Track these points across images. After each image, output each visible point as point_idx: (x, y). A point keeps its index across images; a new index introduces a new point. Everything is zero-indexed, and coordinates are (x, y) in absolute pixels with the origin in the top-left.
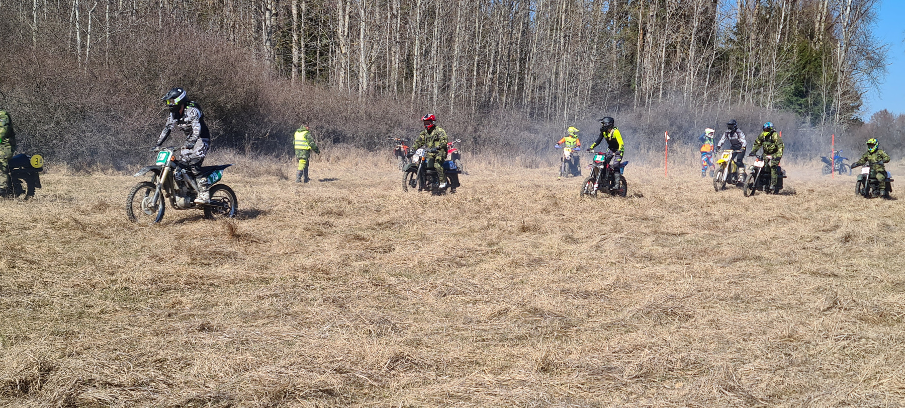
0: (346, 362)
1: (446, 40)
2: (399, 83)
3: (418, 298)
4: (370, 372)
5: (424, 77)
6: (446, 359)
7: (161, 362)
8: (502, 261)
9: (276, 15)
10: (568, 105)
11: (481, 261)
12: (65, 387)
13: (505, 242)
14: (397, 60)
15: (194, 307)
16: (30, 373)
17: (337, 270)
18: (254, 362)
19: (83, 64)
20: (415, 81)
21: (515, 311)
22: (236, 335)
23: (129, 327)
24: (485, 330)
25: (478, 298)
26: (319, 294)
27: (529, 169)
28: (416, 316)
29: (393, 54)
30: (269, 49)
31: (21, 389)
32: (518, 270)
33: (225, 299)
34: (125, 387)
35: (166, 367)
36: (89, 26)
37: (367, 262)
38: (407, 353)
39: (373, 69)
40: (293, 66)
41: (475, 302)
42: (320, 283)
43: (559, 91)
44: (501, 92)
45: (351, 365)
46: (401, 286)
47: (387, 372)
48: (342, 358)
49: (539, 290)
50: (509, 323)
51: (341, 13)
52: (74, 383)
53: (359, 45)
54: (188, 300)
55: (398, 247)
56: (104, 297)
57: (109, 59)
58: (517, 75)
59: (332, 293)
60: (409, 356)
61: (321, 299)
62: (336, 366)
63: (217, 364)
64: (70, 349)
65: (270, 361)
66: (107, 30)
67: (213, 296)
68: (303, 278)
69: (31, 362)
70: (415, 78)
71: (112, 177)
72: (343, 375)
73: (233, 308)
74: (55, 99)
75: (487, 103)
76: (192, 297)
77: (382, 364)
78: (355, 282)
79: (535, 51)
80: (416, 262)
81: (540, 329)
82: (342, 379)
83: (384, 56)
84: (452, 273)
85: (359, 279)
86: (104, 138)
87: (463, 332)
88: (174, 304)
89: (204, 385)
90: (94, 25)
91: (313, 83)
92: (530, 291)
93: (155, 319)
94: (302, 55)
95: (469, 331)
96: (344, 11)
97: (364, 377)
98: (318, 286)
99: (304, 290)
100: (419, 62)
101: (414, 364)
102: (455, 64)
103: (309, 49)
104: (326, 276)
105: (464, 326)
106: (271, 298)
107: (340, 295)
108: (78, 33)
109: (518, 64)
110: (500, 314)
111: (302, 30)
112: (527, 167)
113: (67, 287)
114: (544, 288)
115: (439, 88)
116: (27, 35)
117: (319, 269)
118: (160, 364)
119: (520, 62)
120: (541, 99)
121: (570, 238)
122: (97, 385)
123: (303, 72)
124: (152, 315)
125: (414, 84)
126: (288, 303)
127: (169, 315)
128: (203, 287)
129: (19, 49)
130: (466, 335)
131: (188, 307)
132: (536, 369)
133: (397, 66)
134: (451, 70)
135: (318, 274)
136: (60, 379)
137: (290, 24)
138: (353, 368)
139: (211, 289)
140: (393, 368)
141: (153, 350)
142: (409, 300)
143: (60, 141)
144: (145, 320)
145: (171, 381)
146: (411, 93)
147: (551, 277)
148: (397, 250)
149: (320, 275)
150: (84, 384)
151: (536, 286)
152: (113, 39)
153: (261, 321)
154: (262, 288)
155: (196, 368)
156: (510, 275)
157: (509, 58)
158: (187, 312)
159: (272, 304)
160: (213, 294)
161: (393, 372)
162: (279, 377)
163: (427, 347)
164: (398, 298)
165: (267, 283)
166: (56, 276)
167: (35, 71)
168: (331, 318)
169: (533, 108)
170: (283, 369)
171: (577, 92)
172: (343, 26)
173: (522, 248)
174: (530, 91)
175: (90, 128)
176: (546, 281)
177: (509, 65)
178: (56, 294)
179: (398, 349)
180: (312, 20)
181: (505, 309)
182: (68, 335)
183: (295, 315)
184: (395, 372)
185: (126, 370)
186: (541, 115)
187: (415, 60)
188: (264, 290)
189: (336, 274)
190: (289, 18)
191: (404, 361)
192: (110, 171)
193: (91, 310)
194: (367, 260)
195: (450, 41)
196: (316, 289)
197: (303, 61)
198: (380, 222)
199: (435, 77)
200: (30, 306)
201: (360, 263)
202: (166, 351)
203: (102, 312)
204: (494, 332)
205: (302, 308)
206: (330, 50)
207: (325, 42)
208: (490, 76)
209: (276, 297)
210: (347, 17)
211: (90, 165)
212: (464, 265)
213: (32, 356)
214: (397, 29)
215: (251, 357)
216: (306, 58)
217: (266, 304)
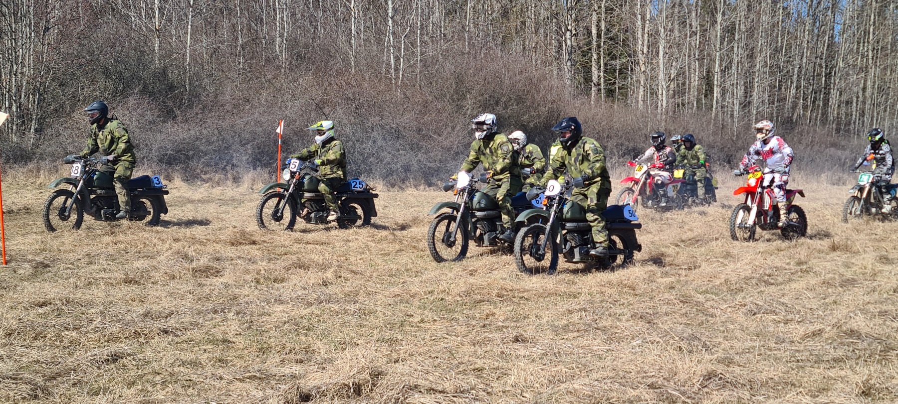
0: (659, 378)
1: (748, 55)
2: (699, 100)
3: (726, 316)
4: (682, 388)
5: (724, 94)
6: (760, 379)
7: (479, 371)
8: (813, 281)
9: (576, 35)
10: (877, 120)
11: (790, 280)
12: (393, 391)
13: (814, 261)
14: (697, 77)
15: (507, 319)
16: (362, 377)
17: (643, 286)
18: (568, 374)
19: (397, 86)
20: (715, 99)
21: (829, 332)
22: (548, 347)
23: (447, 336)
24: (798, 351)
25: (790, 317)
26: (626, 309)
27: (836, 186)
28: (726, 334)
29: (692, 71)
30: (569, 68)
31: (354, 391)
32: (830, 290)
33: (536, 311)
34: (448, 393)
35: (485, 375)
36: (402, 50)
37: (673, 279)
38: (719, 371)
39: (672, 86)
40: (593, 85)
41: (786, 322)
42: (627, 299)
43: (867, 106)
44: (805, 107)
45: (664, 381)
46: (709, 303)
47: (700, 389)
48: (653, 374)
49: (854, 312)
50: (824, 345)
51: (640, 33)
52: (401, 387)
53: (658, 63)
54: (502, 312)
55: (704, 265)
56: (423, 308)
57: (420, 80)
58: (823, 90)
59: (640, 309)
60: (722, 374)
61: (629, 315)
62: (649, 381)
63: (532, 375)
64: (395, 356)
65: (583, 374)
66: (419, 54)
67: (524, 309)
68: (610, 293)
69: (363, 367)
70: (715, 95)
71: (424, 193)
72: (656, 390)
73: (544, 321)
74: (372, 119)
75: (789, 120)
76: (504, 309)
77: (694, 381)
78: (662, 299)
79: (841, 65)
80: (723, 280)
81: (857, 352)
82: (655, 394)
83: (684, 73)
84: (761, 291)
85: (666, 296)
86: (416, 156)
87: (775, 352)
88: (488, 315)
89: (521, 395)
90: (406, 49)
91: (613, 101)
92: (845, 312)
93: (471, 329)
94: (602, 74)
95: (782, 351)
96: (643, 29)
97: (677, 393)
98: (626, 301)
99: (612, 306)
100: (719, 78)
101: (727, 382)
102: (757, 80)
103: (609, 67)
104: (632, 292)
105: (776, 345)
106: (580, 312)
107: (648, 311)
108: (392, 57)
109: (824, 79)
110: (814, 335)
111: (601, 49)
112: (834, 185)
113: (389, 297)
114: (860, 310)
115: (740, 104)
116: (346, 60)
117: (626, 285)
118: (479, 373)
119: (826, 76)
120: (848, 115)
121: (885, 258)
122: (422, 390)
123: (603, 91)
124: (468, 325)
125: (715, 102)
126: (596, 317)
127: (484, 326)
128: (514, 299)
129: (339, 73)
130: (779, 356)
131: (501, 318)
132: (857, 393)
133: (697, 83)
134: (753, 86)
135: (625, 290)
136: (389, 383)
137: (589, 43)
138: (666, 384)
139: (521, 302)
140: (706, 386)
141: (471, 359)
142: (718, 318)
143: (377, 159)
144: (462, 330)
145: (490, 390)
146: (712, 110)
147: (867, 298)
148: (703, 267)
149: (627, 291)
150: (411, 389)
151: (851, 307)
152: (424, 62)
153: (572, 334)
154: (571, 302)
155: (513, 379)
156: (822, 296)
157: (814, 73)
158: (500, 324)
159: (581, 318)
160: (524, 307)
161: (706, 390)
162: (593, 389)
163: (740, 366)
164: (706, 315)
165: (575, 297)
166: (378, 286)
167: (354, 93)
168: (640, 334)
169: (839, 124)
170: (596, 383)
171: (886, 107)
172: (641, 46)
173: (833, 268)
174: (837, 106)
175: (404, 146)
176: (861, 302)
177: (813, 80)
178: (379, 303)
179: (711, 367)
180: (611, 39)
181: (819, 330)
182: (392, 342)
183: (604, 330)
184: (708, 390)
185: (448, 377)
186: (848, 131)
187: (716, 76)
188: (573, 304)
189: (642, 290)
190: (589, 37)
191: (717, 379)
192: (422, 187)
193: (411, 319)
194: (673, 277)
195: (751, 57)
196: (623, 304)
197: (602, 80)
198: (683, 238)
199: (735, 94)
200: (356, 314)
201: (665, 279)
202: (483, 360)
203: (422, 321)
204: (808, 353)
205: (610, 323)
206: (630, 69)
207: (624, 60)
208: (793, 91)
209: (585, 311)
210: (646, 35)
211: (403, 181)
212: (772, 284)
213: (363, 360)
214: (696, 45)
215: (564, 370)
216: (605, 77)
217: (575, 317)
